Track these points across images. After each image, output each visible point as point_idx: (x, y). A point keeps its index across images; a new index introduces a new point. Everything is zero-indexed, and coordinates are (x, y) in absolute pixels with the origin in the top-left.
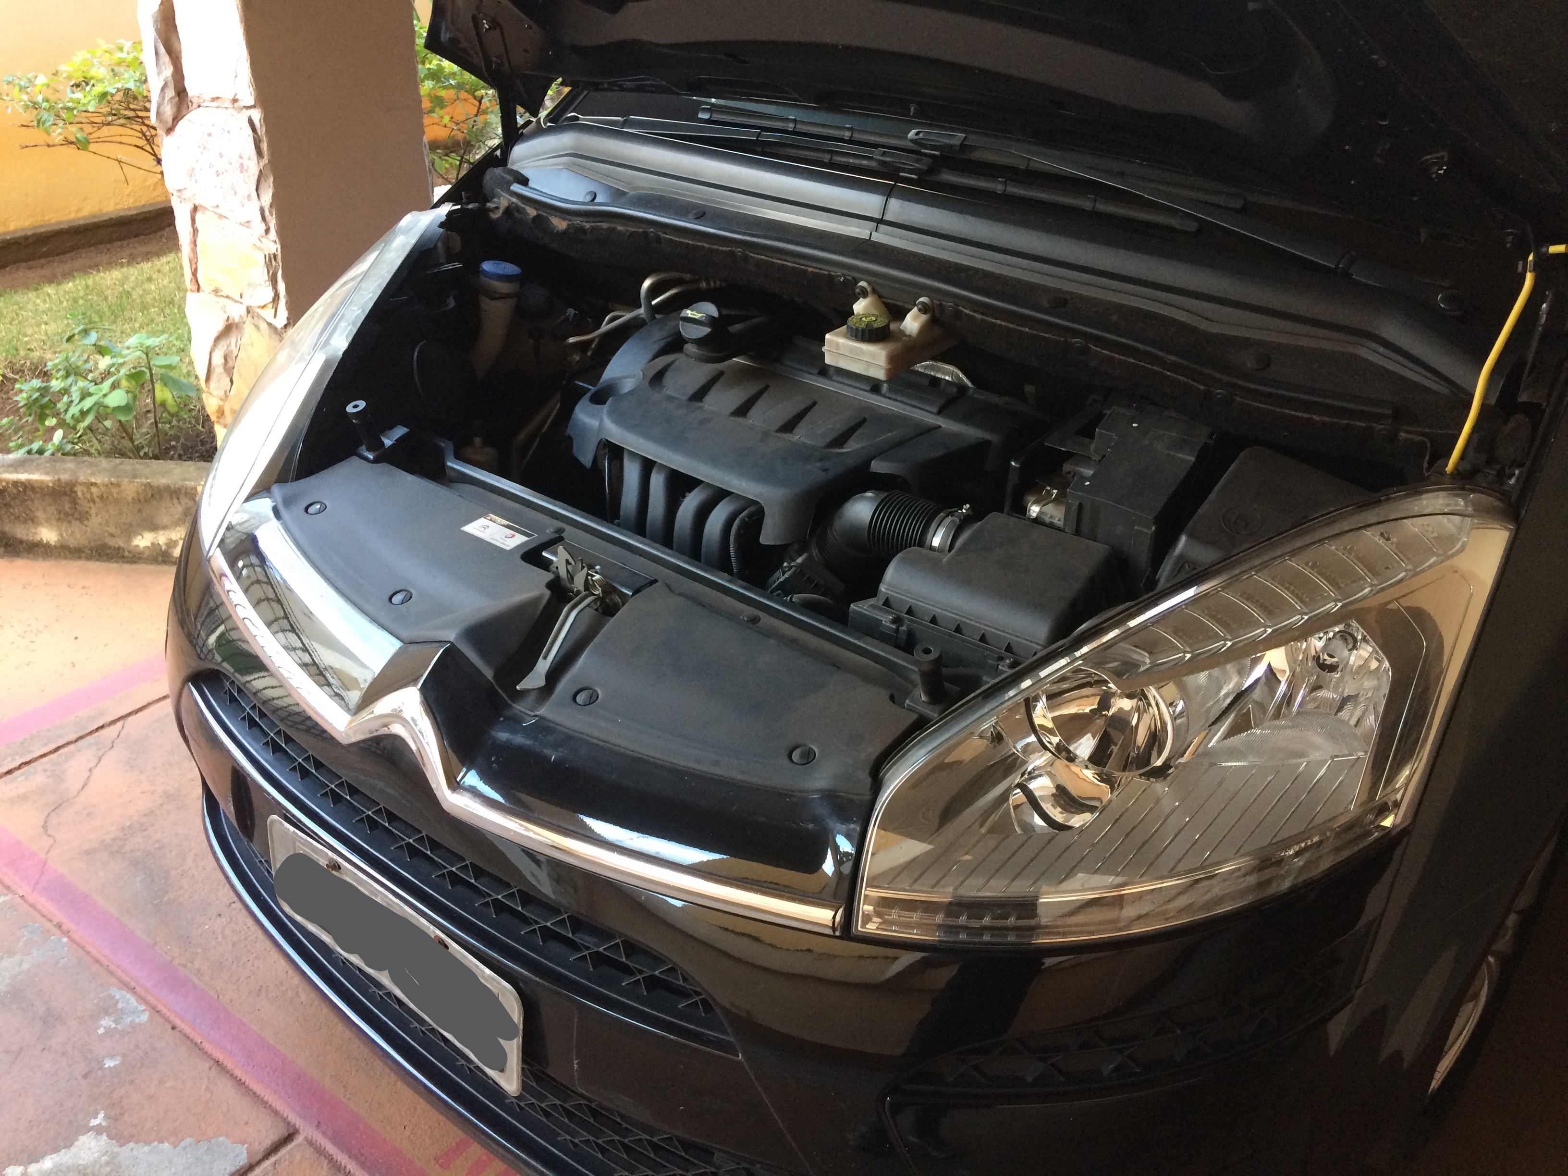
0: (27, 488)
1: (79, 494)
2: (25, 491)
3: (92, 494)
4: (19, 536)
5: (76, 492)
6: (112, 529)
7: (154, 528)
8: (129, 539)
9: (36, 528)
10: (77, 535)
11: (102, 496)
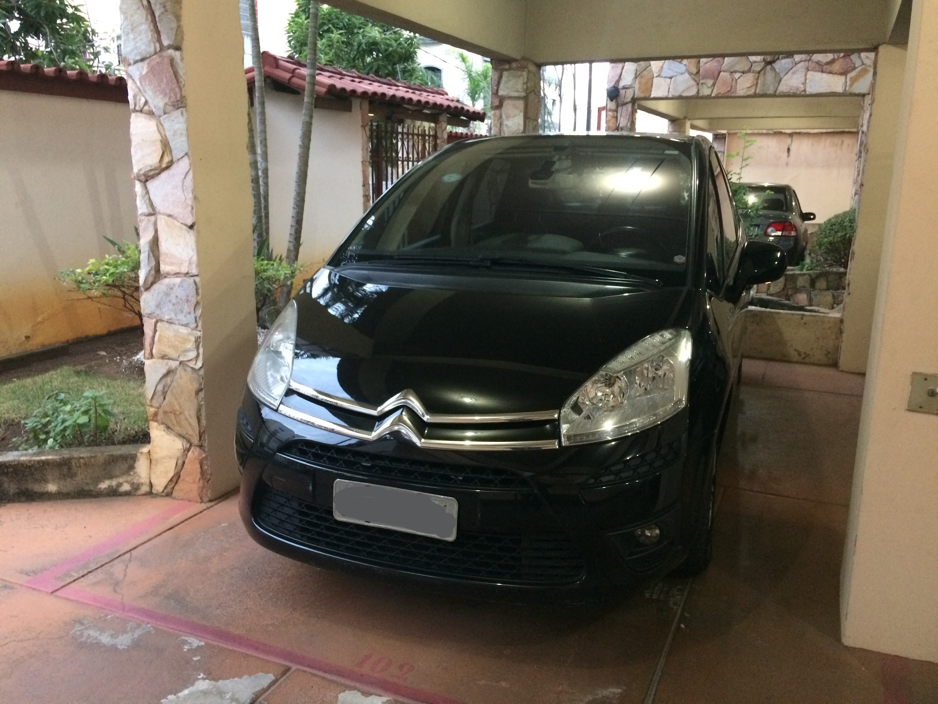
0: (45, 464)
1: (73, 464)
2: (43, 466)
3: (80, 463)
4: (36, 490)
5: (72, 463)
6: (88, 481)
7: (111, 477)
8: (97, 485)
9: (45, 485)
10: (69, 485)
11: (86, 464)
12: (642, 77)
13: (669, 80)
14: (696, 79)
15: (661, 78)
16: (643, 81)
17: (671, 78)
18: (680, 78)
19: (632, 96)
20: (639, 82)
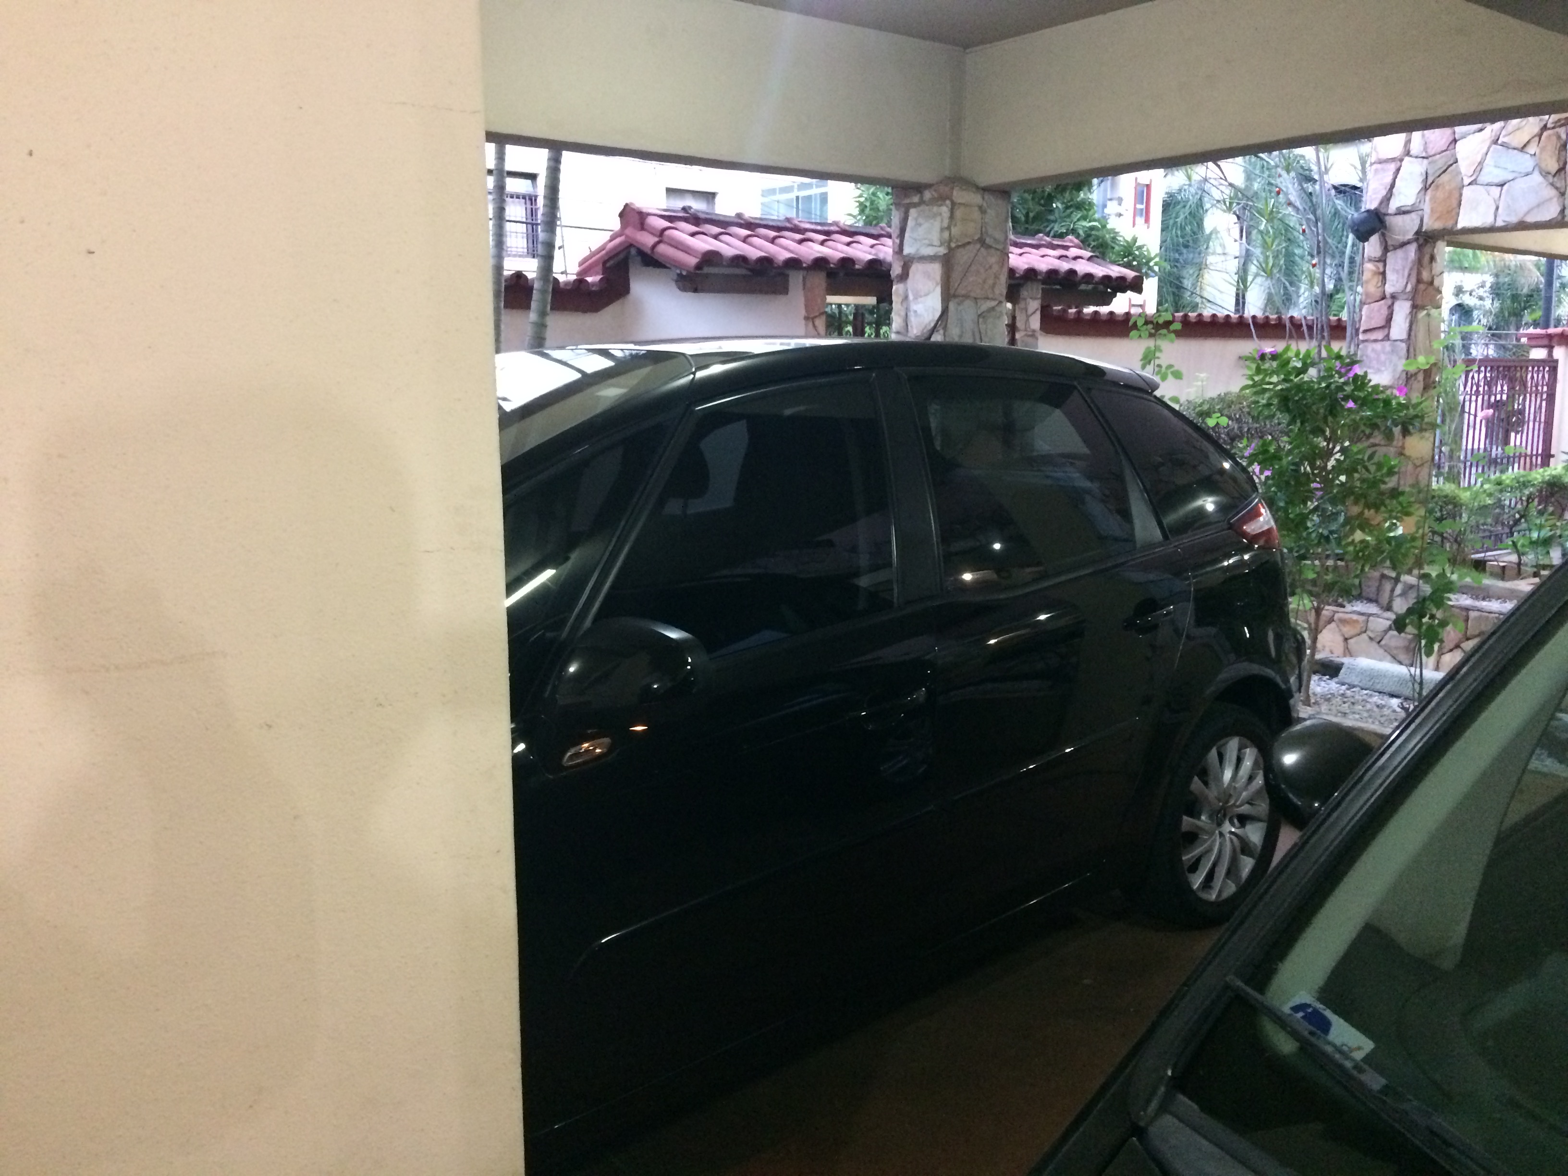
12: (1437, 187)
13: (1496, 191)
14: (1558, 185)
15: (1479, 186)
16: (1440, 194)
17: (1502, 185)
18: (1521, 184)
19: (1416, 228)
20: (1431, 199)
